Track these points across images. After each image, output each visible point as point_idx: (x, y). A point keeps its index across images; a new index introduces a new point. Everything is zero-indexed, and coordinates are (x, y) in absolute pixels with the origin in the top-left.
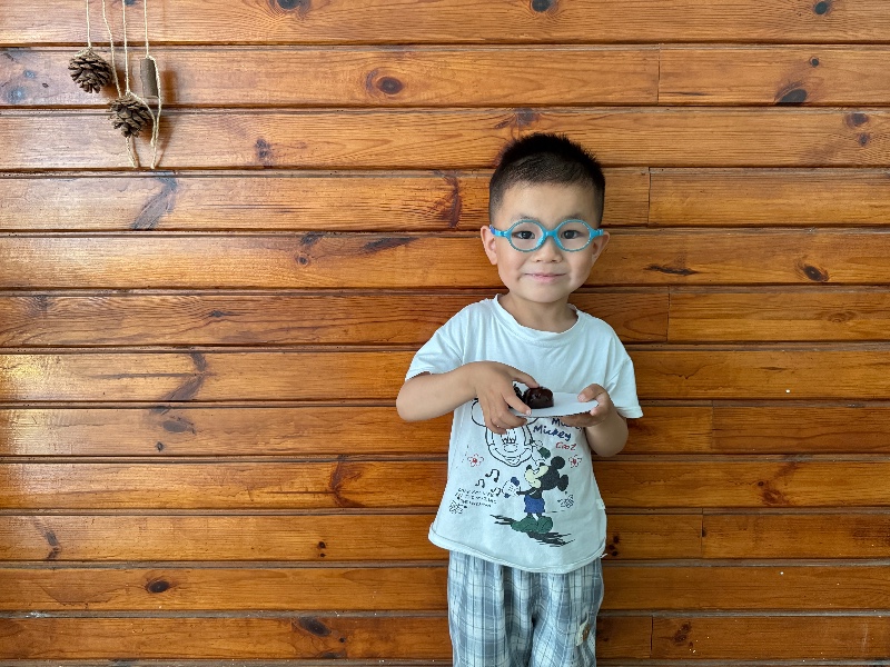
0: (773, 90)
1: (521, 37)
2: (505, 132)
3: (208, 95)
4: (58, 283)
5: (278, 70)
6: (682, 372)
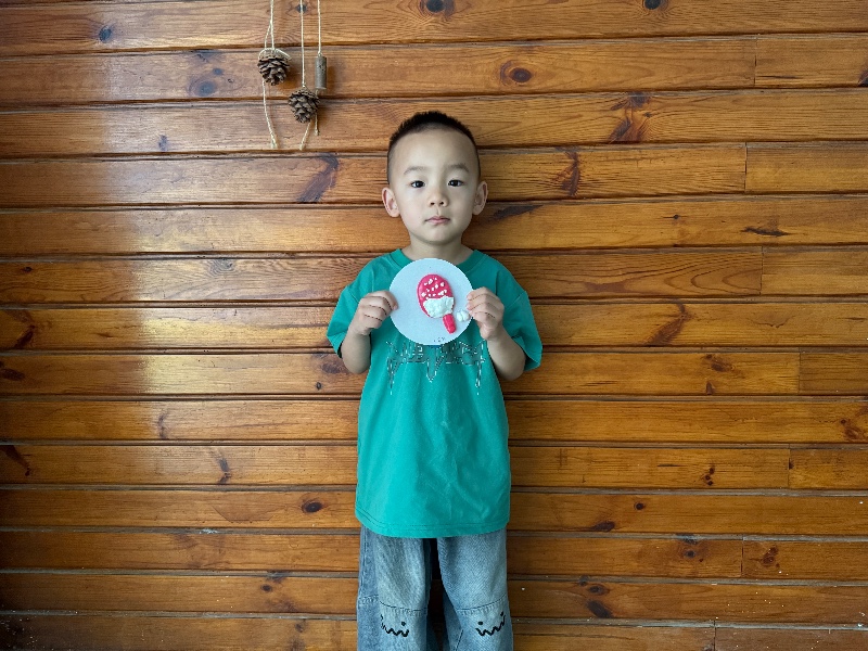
0: (858, 72)
2: (619, 113)
3: (365, 87)
4: (237, 248)
5: (425, 65)
6: (772, 322)
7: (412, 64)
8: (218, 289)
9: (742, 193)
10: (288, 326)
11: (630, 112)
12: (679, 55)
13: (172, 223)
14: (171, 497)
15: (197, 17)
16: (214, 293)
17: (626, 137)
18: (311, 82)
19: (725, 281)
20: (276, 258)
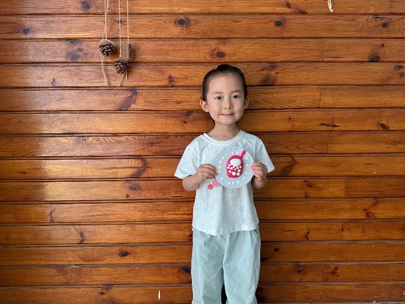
0: (367, 56)
1: (271, 36)
2: (264, 72)
3: (149, 58)
4: (89, 131)
5: (177, 49)
6: (333, 165)
7: (171, 48)
8: (79, 150)
9: (319, 108)
10: (112, 168)
11: (269, 71)
12: (290, 47)
13: (57, 120)
14: (56, 250)
15: (70, 24)
16: (77, 153)
17: (268, 83)
18: (124, 55)
19: (312, 147)
20: (107, 136)
